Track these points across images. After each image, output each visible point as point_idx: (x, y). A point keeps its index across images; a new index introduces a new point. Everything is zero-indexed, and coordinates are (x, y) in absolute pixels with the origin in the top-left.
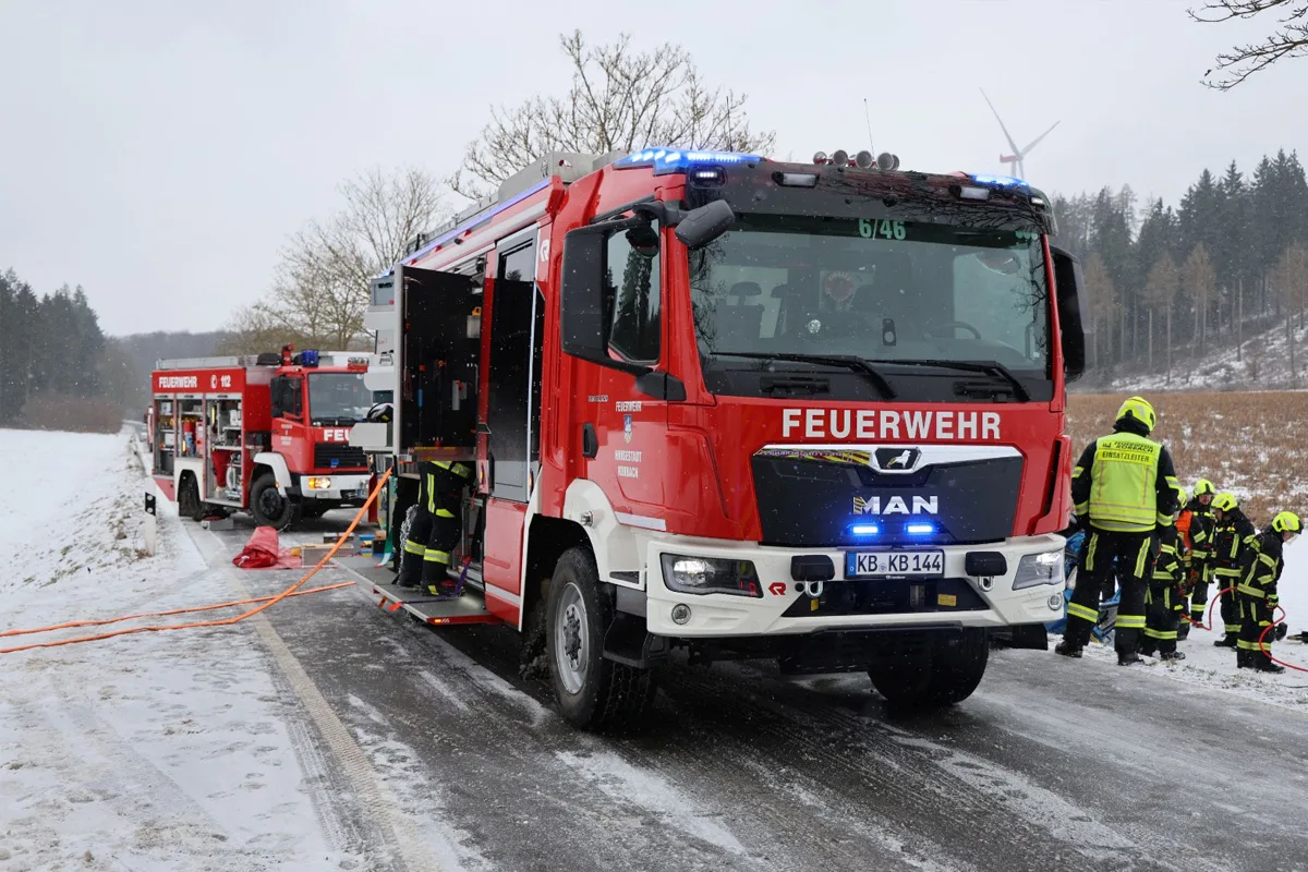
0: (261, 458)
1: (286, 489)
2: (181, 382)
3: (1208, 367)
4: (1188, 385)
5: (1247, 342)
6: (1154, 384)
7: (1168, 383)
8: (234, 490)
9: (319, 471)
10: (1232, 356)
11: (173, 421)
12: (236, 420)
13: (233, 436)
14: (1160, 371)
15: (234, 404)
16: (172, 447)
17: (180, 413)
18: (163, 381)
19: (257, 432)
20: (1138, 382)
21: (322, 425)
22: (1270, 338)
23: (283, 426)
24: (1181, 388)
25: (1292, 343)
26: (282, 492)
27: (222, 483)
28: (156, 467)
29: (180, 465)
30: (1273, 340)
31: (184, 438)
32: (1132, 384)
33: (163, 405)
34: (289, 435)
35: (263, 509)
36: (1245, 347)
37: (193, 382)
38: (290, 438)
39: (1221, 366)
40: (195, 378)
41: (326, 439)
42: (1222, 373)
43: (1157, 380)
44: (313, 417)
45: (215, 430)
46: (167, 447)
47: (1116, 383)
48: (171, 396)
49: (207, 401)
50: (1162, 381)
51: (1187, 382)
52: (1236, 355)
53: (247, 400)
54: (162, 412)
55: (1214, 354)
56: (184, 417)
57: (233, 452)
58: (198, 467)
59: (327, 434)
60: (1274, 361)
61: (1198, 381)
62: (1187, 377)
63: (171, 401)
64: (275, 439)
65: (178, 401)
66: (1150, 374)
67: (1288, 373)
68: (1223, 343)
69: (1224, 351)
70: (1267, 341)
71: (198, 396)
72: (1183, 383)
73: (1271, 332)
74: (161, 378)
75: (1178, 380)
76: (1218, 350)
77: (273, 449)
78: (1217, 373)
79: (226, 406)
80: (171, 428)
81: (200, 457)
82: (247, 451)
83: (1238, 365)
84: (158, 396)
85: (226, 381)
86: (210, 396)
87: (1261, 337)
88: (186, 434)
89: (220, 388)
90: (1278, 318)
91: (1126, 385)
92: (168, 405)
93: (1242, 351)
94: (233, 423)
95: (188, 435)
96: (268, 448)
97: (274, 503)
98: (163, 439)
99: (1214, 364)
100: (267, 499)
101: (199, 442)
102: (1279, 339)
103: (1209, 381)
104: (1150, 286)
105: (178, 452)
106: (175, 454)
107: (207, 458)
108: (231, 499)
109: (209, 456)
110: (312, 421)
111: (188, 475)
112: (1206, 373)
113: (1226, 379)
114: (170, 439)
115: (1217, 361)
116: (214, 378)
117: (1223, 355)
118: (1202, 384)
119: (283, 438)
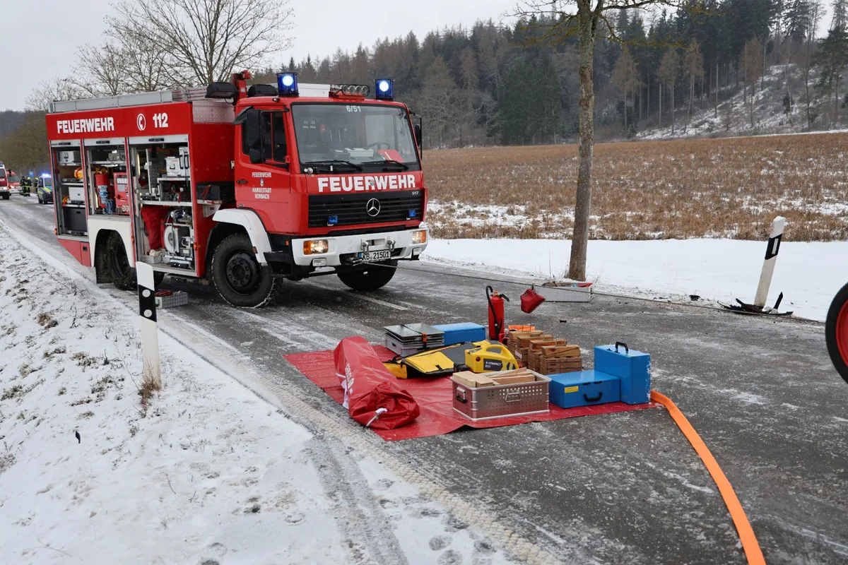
0: (223, 216)
1: (266, 255)
2: (90, 125)
3: (697, 122)
4: (685, 134)
5: (720, 106)
6: (664, 134)
7: (673, 133)
8: (178, 254)
9: (314, 231)
10: (711, 115)
11: (80, 174)
12: (177, 169)
13: (171, 188)
14: (666, 126)
15: (173, 149)
16: (82, 203)
17: (89, 162)
18: (62, 125)
19: (214, 184)
20: (653, 133)
21: (315, 172)
22: (734, 102)
23: (255, 175)
24: (681, 136)
25: (747, 105)
26: (261, 259)
27: (158, 244)
28: (60, 226)
29: (95, 225)
30: (736, 103)
31: (97, 191)
32: (649, 135)
33: (63, 154)
34: (266, 185)
35: (233, 279)
36: (720, 109)
37: (109, 123)
38: (269, 190)
39: (705, 121)
40: (111, 119)
41: (321, 190)
42: (706, 126)
43: (665, 131)
44: (303, 161)
45: (143, 182)
46: (73, 203)
47: (639, 135)
48: (75, 143)
49: (131, 146)
50: (668, 132)
51: (685, 132)
52: (713, 114)
53: (195, 143)
54: (63, 162)
55: (699, 114)
56: (94, 167)
57: (172, 208)
58: (124, 228)
59: (322, 183)
60: (738, 118)
61: (692, 132)
62: (685, 129)
63: (76, 149)
64: (239, 192)
65: (87, 148)
66: (660, 128)
67: (748, 125)
68: (704, 107)
69: (705, 112)
70: (732, 104)
71: (115, 141)
72: (682, 134)
73: (734, 98)
74: (59, 122)
75: (678, 131)
76: (701, 111)
77: (238, 204)
78: (703, 126)
79: (159, 153)
80: (78, 181)
81: (125, 214)
82: (199, 207)
83: (717, 120)
84: (55, 143)
85: (161, 120)
86: (135, 140)
87: (728, 102)
88: (99, 187)
89: (151, 129)
90: (738, 89)
91: (645, 136)
92: (71, 154)
93: (718, 111)
94: (170, 173)
95: (102, 189)
96: (229, 203)
97: (247, 273)
98: (66, 194)
99: (700, 120)
100: (236, 269)
101: (119, 197)
102: (740, 103)
103: (698, 132)
104: (662, 68)
105: (90, 209)
106: (87, 211)
107: (135, 216)
108: (176, 266)
109: (137, 213)
110: (303, 166)
111: (106, 237)
112: (696, 126)
113: (709, 130)
114: (76, 194)
115: (701, 118)
116: (140, 117)
117: (705, 114)
118: (694, 134)
119: (255, 190)
